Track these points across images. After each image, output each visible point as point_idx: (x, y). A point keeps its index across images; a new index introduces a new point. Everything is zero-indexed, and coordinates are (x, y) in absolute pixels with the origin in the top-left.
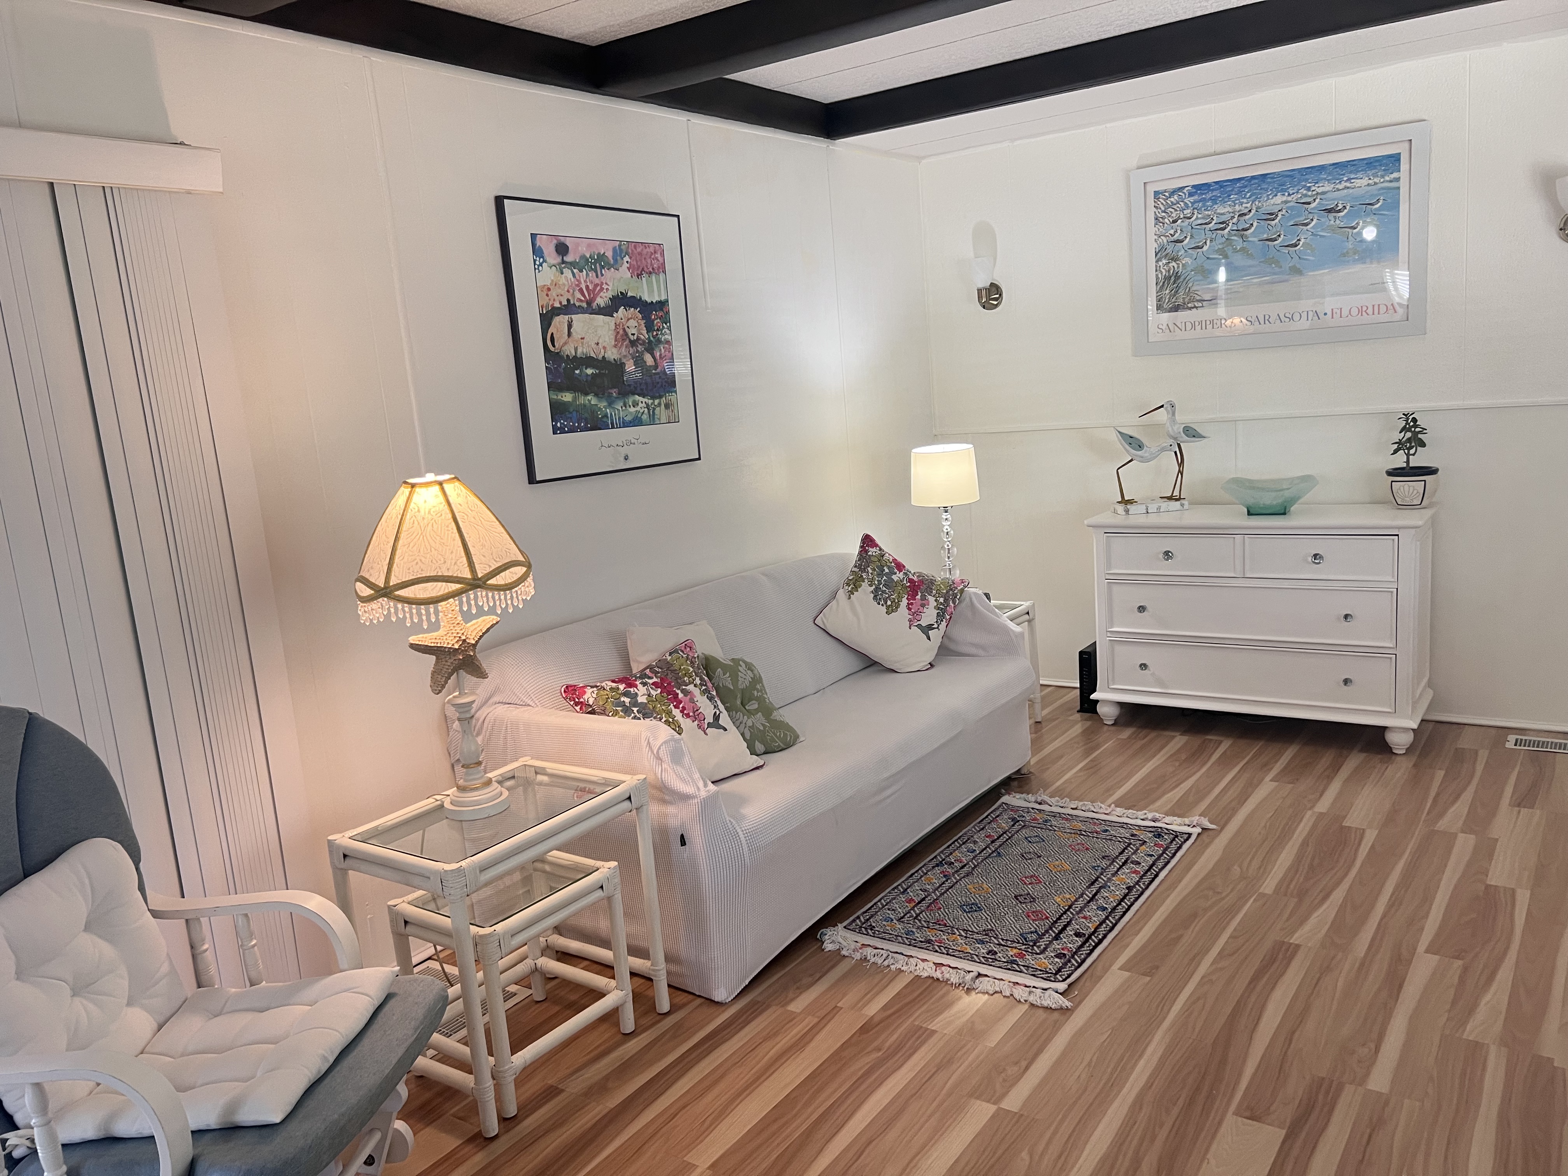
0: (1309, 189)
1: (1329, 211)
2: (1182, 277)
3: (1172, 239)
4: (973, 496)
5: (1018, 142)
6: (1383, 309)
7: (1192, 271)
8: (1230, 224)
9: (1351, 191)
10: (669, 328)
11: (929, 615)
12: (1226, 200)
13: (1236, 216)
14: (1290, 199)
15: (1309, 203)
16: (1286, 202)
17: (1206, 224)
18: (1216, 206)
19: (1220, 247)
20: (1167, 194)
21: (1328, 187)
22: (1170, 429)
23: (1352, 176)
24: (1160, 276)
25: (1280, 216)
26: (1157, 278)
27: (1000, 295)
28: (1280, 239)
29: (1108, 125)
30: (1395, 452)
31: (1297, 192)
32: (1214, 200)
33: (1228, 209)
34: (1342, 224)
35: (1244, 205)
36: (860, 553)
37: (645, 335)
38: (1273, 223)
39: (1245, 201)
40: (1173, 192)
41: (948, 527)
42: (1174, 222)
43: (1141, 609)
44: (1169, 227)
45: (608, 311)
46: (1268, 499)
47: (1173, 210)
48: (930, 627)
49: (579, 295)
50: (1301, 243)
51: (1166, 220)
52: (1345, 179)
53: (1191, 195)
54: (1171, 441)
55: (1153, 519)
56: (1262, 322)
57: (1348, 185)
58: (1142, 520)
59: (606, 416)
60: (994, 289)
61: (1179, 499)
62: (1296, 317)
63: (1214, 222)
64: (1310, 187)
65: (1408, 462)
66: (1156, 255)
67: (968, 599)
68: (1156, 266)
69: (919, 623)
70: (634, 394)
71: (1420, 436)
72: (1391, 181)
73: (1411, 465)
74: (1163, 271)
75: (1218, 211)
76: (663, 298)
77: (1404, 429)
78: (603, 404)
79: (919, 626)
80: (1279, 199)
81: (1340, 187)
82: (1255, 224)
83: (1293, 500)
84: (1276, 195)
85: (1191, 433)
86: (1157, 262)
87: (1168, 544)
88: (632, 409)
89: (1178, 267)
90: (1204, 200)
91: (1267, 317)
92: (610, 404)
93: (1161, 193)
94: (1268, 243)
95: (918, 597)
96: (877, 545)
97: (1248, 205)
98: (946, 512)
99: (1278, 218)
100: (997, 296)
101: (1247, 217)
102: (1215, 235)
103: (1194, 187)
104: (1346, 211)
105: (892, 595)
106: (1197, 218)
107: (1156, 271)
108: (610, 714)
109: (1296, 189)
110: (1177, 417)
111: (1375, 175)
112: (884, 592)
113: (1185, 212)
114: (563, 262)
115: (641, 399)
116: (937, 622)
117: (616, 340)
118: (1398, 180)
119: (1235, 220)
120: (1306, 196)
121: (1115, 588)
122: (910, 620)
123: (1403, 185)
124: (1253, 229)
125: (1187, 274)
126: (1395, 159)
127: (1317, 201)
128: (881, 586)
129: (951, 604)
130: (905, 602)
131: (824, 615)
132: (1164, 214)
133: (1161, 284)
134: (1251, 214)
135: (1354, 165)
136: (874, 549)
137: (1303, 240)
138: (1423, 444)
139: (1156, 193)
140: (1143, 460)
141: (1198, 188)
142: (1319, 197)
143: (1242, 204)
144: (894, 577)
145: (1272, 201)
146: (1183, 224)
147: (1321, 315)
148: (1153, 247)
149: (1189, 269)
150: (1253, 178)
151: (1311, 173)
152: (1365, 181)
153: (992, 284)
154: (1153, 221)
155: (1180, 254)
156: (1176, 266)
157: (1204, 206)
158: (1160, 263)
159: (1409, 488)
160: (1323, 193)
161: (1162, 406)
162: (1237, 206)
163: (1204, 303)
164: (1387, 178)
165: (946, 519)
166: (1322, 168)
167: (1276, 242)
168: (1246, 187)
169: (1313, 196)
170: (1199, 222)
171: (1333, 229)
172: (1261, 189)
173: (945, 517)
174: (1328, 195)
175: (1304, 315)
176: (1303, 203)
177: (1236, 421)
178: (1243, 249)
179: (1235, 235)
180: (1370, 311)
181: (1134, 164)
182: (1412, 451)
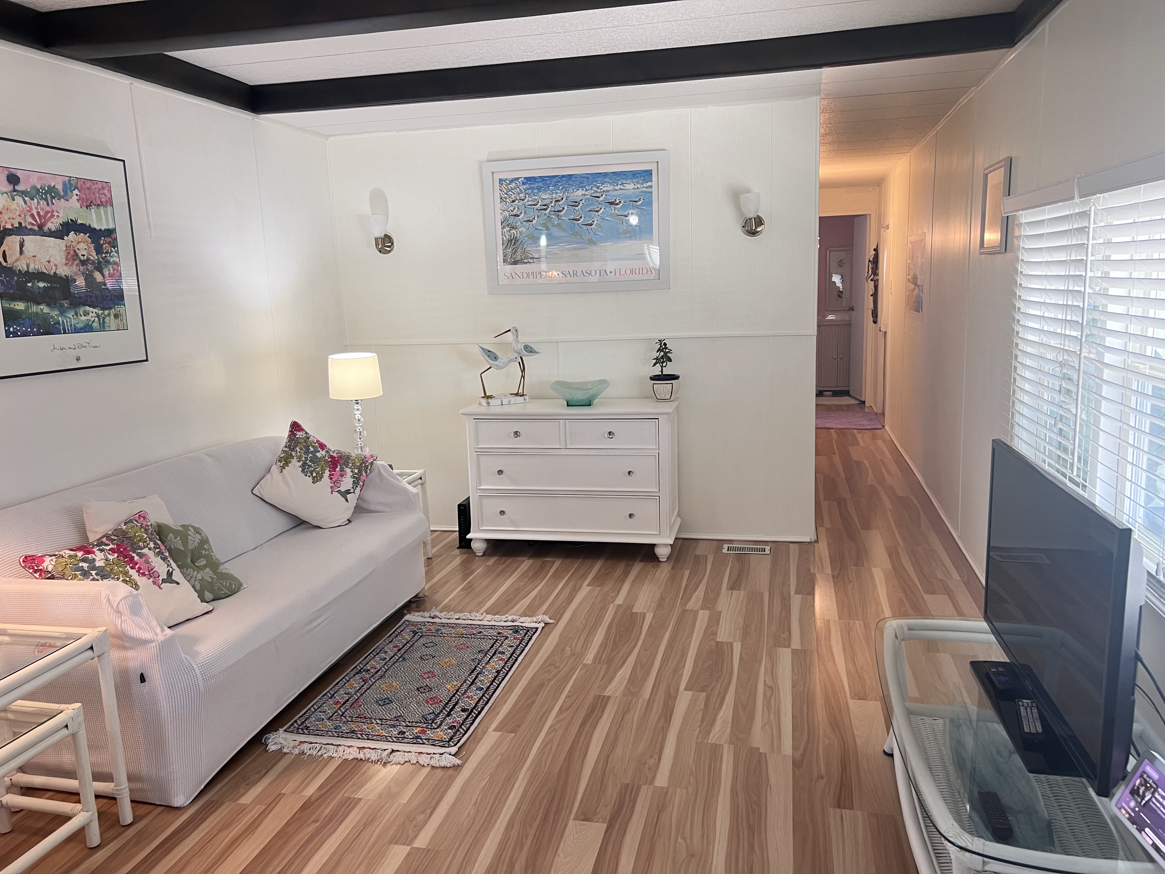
0: (598, 187)
1: (611, 203)
2: (520, 241)
3: (512, 213)
4: (378, 392)
5: (402, 133)
6: (645, 271)
7: (526, 237)
8: (550, 207)
9: (624, 191)
11: (347, 483)
12: (547, 189)
13: (554, 202)
14: (587, 193)
15: (598, 197)
16: (584, 195)
17: (534, 205)
18: (540, 193)
19: (544, 222)
20: (508, 182)
21: (610, 188)
22: (515, 347)
23: (624, 182)
24: (505, 239)
25: (581, 204)
26: (503, 240)
27: (392, 244)
28: (582, 220)
29: (466, 128)
30: (655, 365)
31: (591, 189)
32: (539, 189)
33: (548, 196)
34: (619, 213)
35: (558, 194)
36: (289, 436)
37: (94, 256)
38: (577, 208)
39: (559, 191)
40: (512, 181)
41: (359, 416)
42: (513, 201)
43: (500, 472)
44: (510, 205)
45: (59, 234)
46: (580, 396)
47: (512, 194)
48: (348, 492)
49: (30, 220)
50: (595, 223)
51: (508, 200)
52: (620, 183)
53: (523, 184)
54: (516, 355)
55: (506, 409)
56: (572, 275)
57: (622, 187)
58: (498, 410)
59: (58, 323)
60: (387, 239)
61: (523, 395)
62: (593, 273)
63: (539, 204)
65: (662, 371)
66: (502, 224)
67: (376, 471)
68: (502, 232)
70: (85, 305)
71: (668, 354)
72: (647, 188)
73: (664, 373)
74: (507, 235)
75: (542, 197)
76: (111, 227)
77: (659, 350)
78: (55, 313)
79: (339, 492)
80: (580, 192)
81: (617, 188)
82: (566, 208)
83: (596, 396)
84: (578, 190)
85: (529, 349)
86: (502, 229)
87: (517, 426)
88: (83, 318)
89: (517, 234)
90: (532, 189)
91: (575, 272)
92: (62, 313)
93: (504, 181)
94: (574, 221)
95: (338, 469)
96: (303, 430)
97: (561, 195)
98: (357, 404)
99: (580, 205)
100: (390, 244)
101: (560, 203)
102: (540, 213)
103: (525, 178)
104: (621, 204)
105: (316, 468)
106: (528, 201)
107: (502, 235)
108: (69, 578)
109: (590, 186)
110: (520, 338)
111: (638, 183)
112: (310, 466)
113: (520, 195)
114: (15, 190)
115: (91, 309)
116: (353, 488)
117: (67, 259)
118: (651, 187)
119: (553, 204)
120: (596, 192)
121: (482, 458)
122: (332, 487)
123: (654, 190)
124: (564, 211)
125: (522, 239)
126: (649, 173)
127: (604, 196)
128: (308, 462)
129: (364, 474)
130: (327, 473)
131: (261, 486)
132: (506, 196)
133: (506, 244)
134: (563, 201)
135: (625, 175)
136: (301, 433)
138: (670, 360)
139: (501, 181)
140: (498, 368)
141: (528, 179)
142: (605, 193)
144: (318, 454)
145: (576, 194)
146: (519, 204)
147: (608, 273)
148: (499, 218)
149: (524, 235)
150: (563, 176)
151: (599, 177)
152: (632, 186)
153: (386, 235)
154: (499, 200)
155: (518, 224)
156: (515, 233)
157: (532, 192)
158: (505, 230)
159: (664, 388)
160: (607, 191)
161: (509, 330)
162: (554, 194)
163: (535, 260)
164: (645, 185)
165: (358, 409)
166: (606, 174)
167: (579, 222)
168: (559, 182)
169: (601, 192)
170: (530, 203)
171: (613, 216)
172: (569, 184)
173: (357, 408)
174: (611, 193)
175: (598, 272)
176: (595, 197)
177: (557, 342)
178: (558, 225)
179: (553, 215)
180: (637, 272)
181: (485, 158)
182: (664, 364)
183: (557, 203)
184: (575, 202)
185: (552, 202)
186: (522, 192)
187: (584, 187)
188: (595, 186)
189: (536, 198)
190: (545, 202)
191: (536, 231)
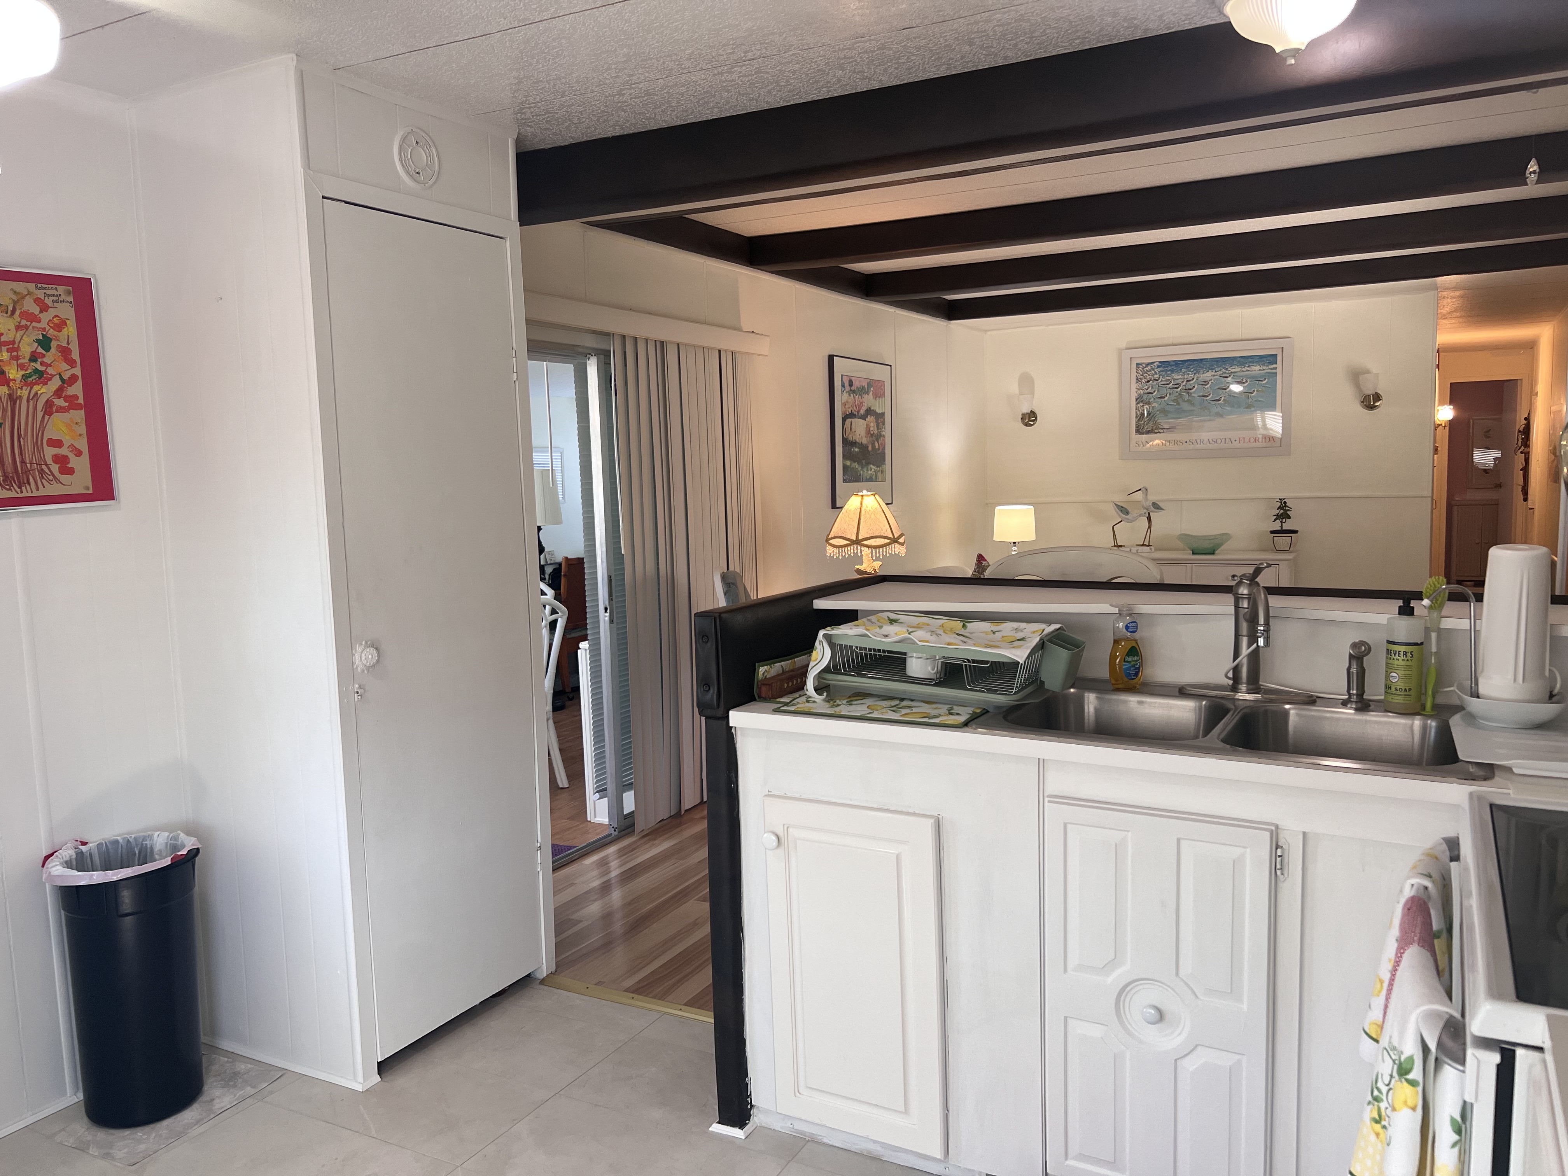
1: (1238, 382)
2: (1152, 415)
3: (1146, 391)
4: (1032, 536)
5: (1051, 327)
6: (1267, 439)
7: (1158, 411)
8: (1181, 386)
9: (1250, 372)
10: (885, 428)
12: (1179, 371)
13: (1185, 381)
14: (1216, 374)
15: (1227, 377)
16: (1214, 376)
17: (1167, 384)
18: (1173, 375)
19: (1176, 398)
20: (1144, 365)
21: (1237, 369)
22: (1144, 504)
23: (1251, 364)
24: (1138, 413)
25: (1210, 384)
26: (1136, 414)
27: (1036, 418)
28: (1210, 397)
29: (1109, 322)
30: (1275, 520)
31: (1220, 371)
32: (1172, 371)
33: (1180, 377)
34: (1245, 391)
36: (977, 564)
37: (876, 432)
38: (1206, 387)
39: (1190, 373)
40: (1148, 364)
42: (1148, 382)
44: (1145, 385)
45: (864, 417)
46: (1206, 545)
47: (1147, 375)
49: (855, 408)
50: (1222, 399)
51: (1143, 381)
52: (1247, 365)
53: (1158, 367)
54: (1145, 511)
56: (1199, 443)
57: (1249, 369)
59: (860, 475)
60: (1032, 414)
61: (1149, 546)
62: (1219, 441)
63: (1172, 384)
64: (1227, 368)
65: (1282, 526)
66: (1136, 400)
68: (1136, 407)
70: (871, 464)
71: (1288, 512)
72: (1272, 369)
73: (1283, 529)
74: (1140, 410)
75: (1175, 378)
76: (883, 411)
77: (1279, 508)
78: (860, 469)
80: (1210, 373)
81: (1244, 369)
82: (1196, 387)
83: (1219, 545)
84: (1208, 371)
85: (1156, 506)
86: (1137, 404)
88: (870, 472)
89: (1149, 408)
90: (1166, 371)
91: (1202, 441)
92: (863, 468)
93: (1141, 365)
94: (1203, 398)
96: (986, 560)
98: (1014, 545)
99: (1209, 385)
100: (1034, 419)
101: (1191, 382)
102: (1172, 391)
103: (1160, 362)
104: (1247, 383)
106: (1162, 381)
107: (1136, 410)
109: (1220, 368)
110: (1149, 497)
111: (1264, 365)
113: (1155, 376)
114: (851, 390)
115: (874, 467)
117: (866, 433)
118: (1276, 368)
120: (1225, 373)
123: (1279, 371)
124: (1195, 389)
125: (1155, 413)
126: (1274, 357)
132: (1142, 377)
133: (1139, 417)
134: (1194, 381)
135: (1252, 358)
136: (985, 562)
138: (1289, 517)
139: (1138, 364)
140: (1129, 521)
141: (1163, 363)
142: (1232, 374)
143: (1188, 374)
145: (1206, 375)
146: (1153, 383)
147: (1233, 441)
148: (1134, 395)
149: (1156, 410)
150: (1195, 360)
151: (1228, 361)
152: (1258, 368)
153: (1031, 411)
154: (1135, 381)
155: (1151, 401)
157: (1166, 373)
158: (1139, 405)
159: (1283, 541)
160: (1235, 372)
161: (1140, 490)
162: (1185, 375)
163: (1165, 430)
164: (1270, 367)
165: (1014, 550)
166: (1234, 358)
167: (1208, 398)
168: (1191, 365)
169: (1229, 373)
170: (1163, 383)
171: (1240, 393)
172: (1199, 367)
173: (1015, 547)
174: (1238, 374)
175: (1223, 440)
176: (1224, 377)
177: (1179, 501)
178: (1188, 401)
179: (1184, 392)
180: (1260, 440)
181: (1124, 345)
182: (1284, 520)
183: (1188, 383)
184: (1205, 382)
185: (1183, 382)
186: (1157, 374)
187: (1213, 369)
188: (1224, 368)
189: (1169, 378)
190: (1177, 382)
191: (1168, 406)
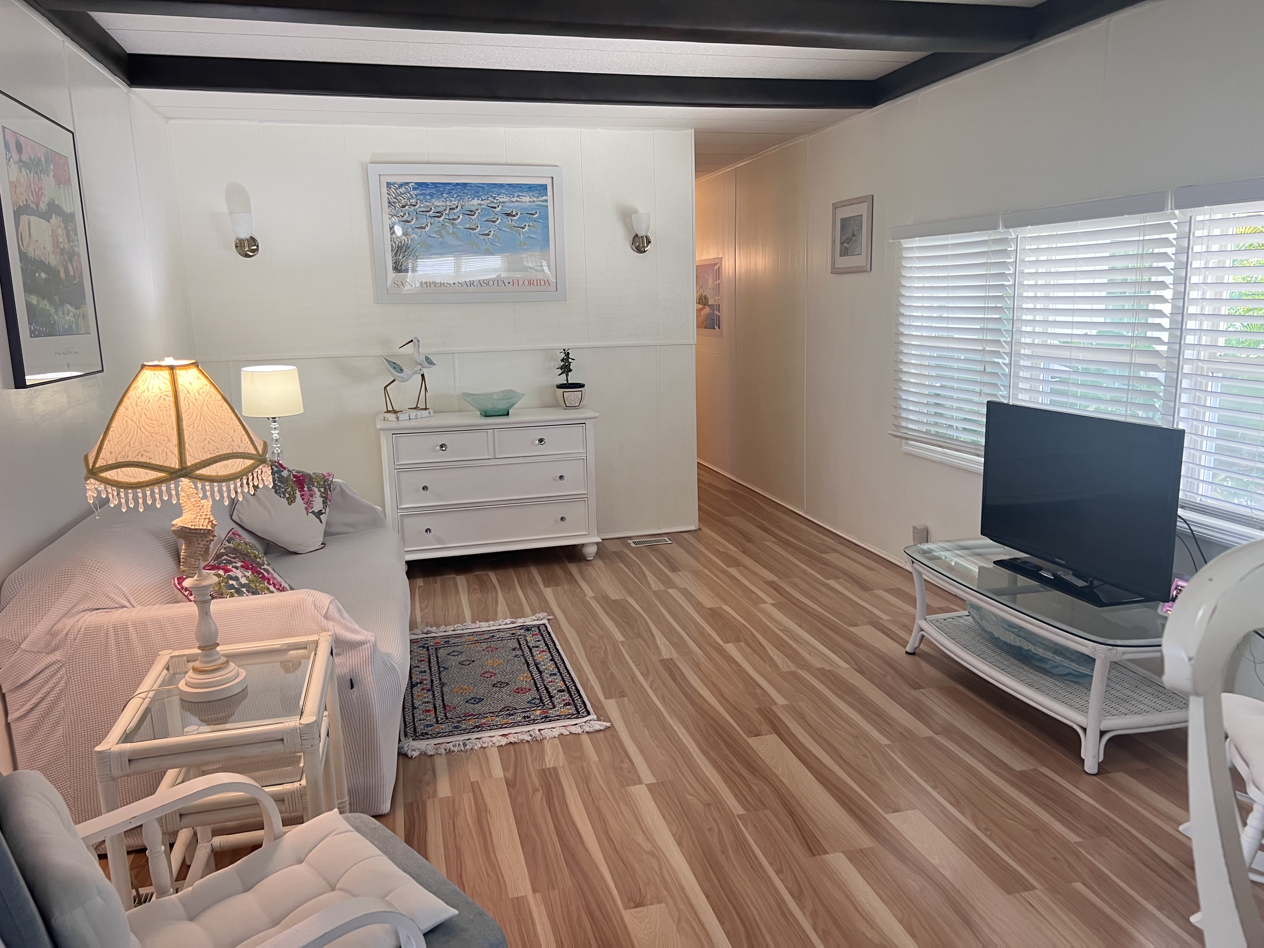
0: (494, 198)
1: (508, 215)
2: (410, 248)
3: (402, 219)
4: (298, 409)
5: (266, 124)
6: (542, 283)
7: (418, 244)
8: (444, 214)
9: (520, 204)
10: (78, 241)
11: (318, 504)
12: (440, 196)
13: (448, 209)
14: (483, 203)
15: (495, 208)
16: (480, 205)
17: (426, 211)
18: (433, 200)
19: (438, 229)
20: (396, 186)
21: (506, 199)
22: (417, 358)
23: (520, 194)
24: (394, 245)
25: (477, 213)
26: (392, 247)
27: (258, 246)
28: (478, 230)
29: (345, 126)
30: (561, 374)
31: (487, 199)
32: (432, 195)
33: (441, 203)
34: (516, 225)
35: (453, 202)
37: (67, 245)
38: (473, 217)
39: (453, 199)
40: (401, 186)
41: (277, 435)
42: (403, 207)
43: (425, 488)
44: (400, 211)
46: (494, 406)
47: (402, 198)
48: (320, 513)
49: (31, 197)
50: (492, 234)
51: (397, 205)
52: (516, 195)
53: (414, 189)
54: (418, 367)
56: (469, 285)
57: (518, 199)
59: (55, 322)
60: (252, 241)
61: (426, 409)
62: (491, 283)
63: (432, 211)
64: (495, 197)
65: (567, 380)
66: (390, 230)
68: (391, 238)
69: (312, 510)
70: (65, 302)
72: (543, 201)
73: (569, 382)
74: (397, 242)
75: (435, 204)
76: (73, 210)
78: (53, 310)
79: (313, 512)
80: (476, 202)
81: (514, 200)
82: (461, 216)
83: (511, 405)
84: (474, 199)
85: (429, 361)
87: (442, 439)
88: (67, 318)
89: (408, 240)
90: (424, 194)
91: (471, 282)
92: (56, 311)
93: (392, 184)
94: (470, 230)
95: (306, 489)
97: (456, 203)
98: (275, 422)
99: (476, 215)
100: (255, 247)
101: (455, 211)
102: (433, 220)
103: (416, 183)
104: (518, 216)
105: (287, 489)
106: (420, 207)
107: (391, 241)
109: (486, 196)
111: (534, 196)
112: (279, 486)
113: (411, 201)
114: (21, 161)
115: (70, 308)
116: (324, 508)
118: (546, 201)
119: (447, 212)
120: (493, 202)
121: (403, 476)
122: (306, 509)
123: (550, 205)
124: (459, 220)
125: (414, 246)
126: (544, 187)
127: (500, 207)
129: (329, 493)
130: (298, 494)
132: (395, 200)
133: (395, 251)
134: (458, 209)
135: (521, 187)
137: (492, 232)
138: (570, 369)
139: (389, 184)
140: (401, 380)
141: (420, 185)
142: (501, 204)
143: (451, 201)
144: (282, 474)
145: (472, 203)
146: (409, 209)
147: (506, 283)
148: (386, 223)
149: (416, 243)
150: (458, 184)
151: (495, 188)
152: (527, 199)
153: (251, 237)
154: (387, 205)
155: (409, 231)
156: (406, 239)
157: (424, 198)
159: (572, 396)
160: (504, 202)
161: (412, 341)
162: (448, 202)
164: (540, 199)
166: (501, 186)
167: (475, 231)
168: (453, 189)
169: (498, 203)
170: (422, 209)
171: (511, 227)
172: (464, 193)
173: (274, 427)
174: (507, 204)
175: (496, 283)
176: (491, 207)
177: (453, 353)
178: (453, 233)
179: (448, 222)
180: (535, 283)
181: (368, 159)
182: (568, 373)
183: (452, 211)
184: (471, 211)
185: (445, 210)
186: (413, 198)
187: (480, 196)
188: (491, 196)
189: (429, 204)
190: (438, 210)
191: (430, 238)
